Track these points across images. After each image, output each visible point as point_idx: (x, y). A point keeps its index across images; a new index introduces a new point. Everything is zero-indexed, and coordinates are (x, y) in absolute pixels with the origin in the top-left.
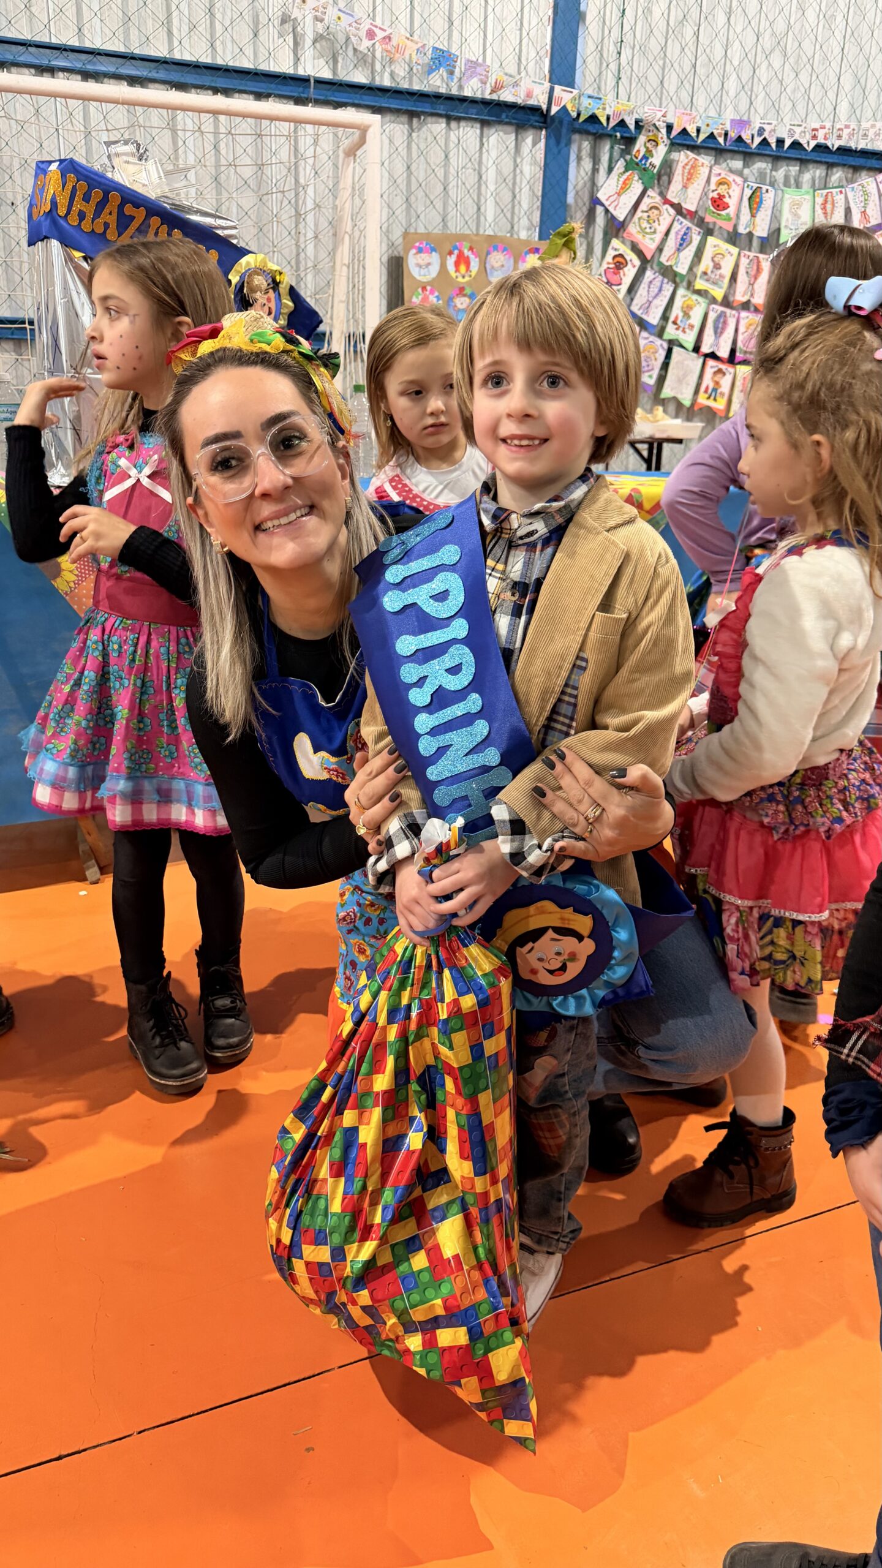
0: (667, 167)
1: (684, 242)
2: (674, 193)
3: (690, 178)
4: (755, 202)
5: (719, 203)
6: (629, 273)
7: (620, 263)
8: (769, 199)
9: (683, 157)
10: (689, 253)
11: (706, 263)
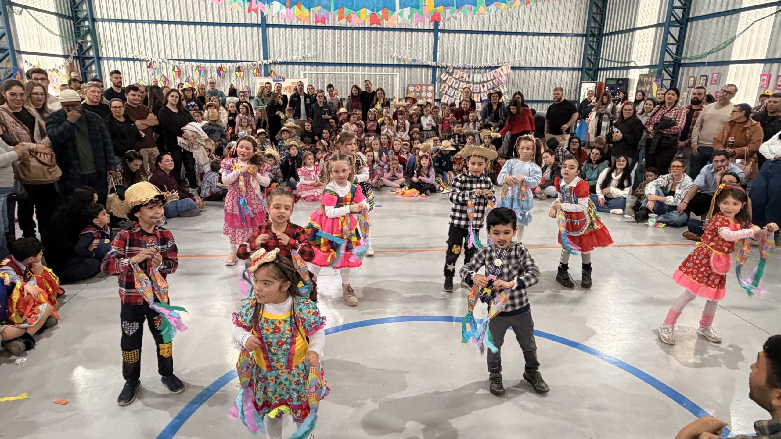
0: (453, 72)
1: (456, 83)
2: (454, 76)
3: (457, 73)
4: (469, 76)
5: (462, 77)
6: (446, 89)
7: (445, 87)
8: (471, 76)
9: (455, 70)
10: (457, 85)
11: (460, 86)
